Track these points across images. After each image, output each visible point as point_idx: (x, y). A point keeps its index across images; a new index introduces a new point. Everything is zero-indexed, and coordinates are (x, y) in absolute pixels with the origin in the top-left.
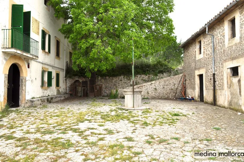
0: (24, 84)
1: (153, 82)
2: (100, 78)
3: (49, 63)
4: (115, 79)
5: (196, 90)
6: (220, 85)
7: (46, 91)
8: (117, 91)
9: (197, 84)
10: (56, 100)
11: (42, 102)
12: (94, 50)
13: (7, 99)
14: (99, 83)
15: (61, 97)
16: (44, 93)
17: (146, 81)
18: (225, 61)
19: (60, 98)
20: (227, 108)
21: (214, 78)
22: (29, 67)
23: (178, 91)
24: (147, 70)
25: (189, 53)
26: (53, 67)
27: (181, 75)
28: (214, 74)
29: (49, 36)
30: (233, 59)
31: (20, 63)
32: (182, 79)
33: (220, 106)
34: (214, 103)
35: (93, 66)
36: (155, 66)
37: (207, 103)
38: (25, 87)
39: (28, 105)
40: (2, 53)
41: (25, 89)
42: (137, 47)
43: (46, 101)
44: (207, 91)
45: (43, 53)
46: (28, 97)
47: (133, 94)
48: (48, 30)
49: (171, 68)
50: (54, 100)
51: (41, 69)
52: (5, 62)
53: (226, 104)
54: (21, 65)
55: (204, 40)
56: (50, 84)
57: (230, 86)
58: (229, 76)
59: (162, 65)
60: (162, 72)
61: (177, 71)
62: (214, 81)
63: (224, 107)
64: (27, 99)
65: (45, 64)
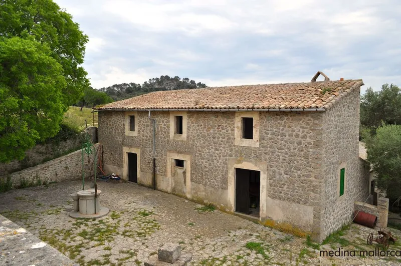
1: (63, 159)
5: (123, 169)
6: (162, 171)
9: (126, 162)
18: (170, 151)
20: (170, 194)
21: (154, 163)
25: (110, 121)
28: (154, 160)
30: (179, 152)
33: (161, 191)
34: (154, 186)
37: (142, 185)
44: (144, 174)
53: (169, 190)
55: (139, 117)
57: (174, 174)
58: (173, 166)
62: (155, 166)
63: (167, 193)
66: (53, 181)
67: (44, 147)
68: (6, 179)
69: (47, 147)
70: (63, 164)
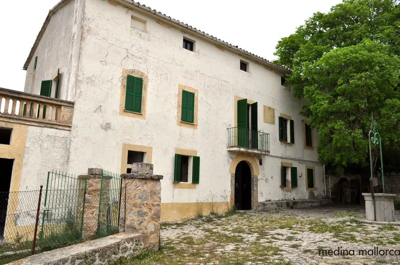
0: (255, 184)
3: (293, 156)
7: (289, 194)
10: (303, 206)
11: (278, 206)
13: (234, 200)
15: (313, 202)
16: (285, 195)
19: (311, 204)
22: (261, 164)
26: (300, 161)
29: (292, 122)
31: (249, 160)
38: (257, 187)
39: (260, 208)
41: (257, 189)
43: (285, 205)
45: (281, 145)
46: (261, 199)
48: (288, 115)
50: (299, 206)
51: (280, 165)
52: (231, 161)
54: (251, 162)
56: (295, 184)
64: (259, 201)
65: (286, 158)
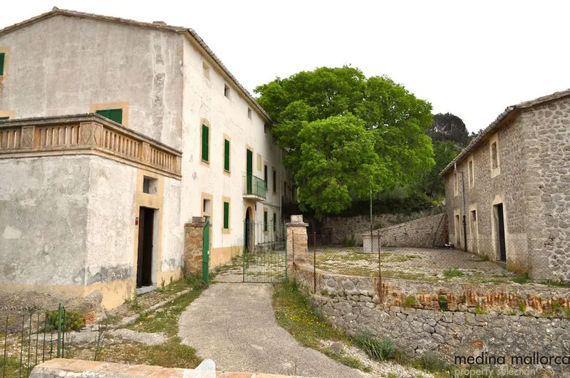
1: (403, 224)
2: (328, 219)
4: (350, 220)
5: (455, 236)
6: (468, 228)
7: (267, 237)
8: (353, 237)
9: (456, 227)
11: (268, 248)
12: (328, 190)
14: (327, 225)
15: (281, 244)
16: (265, 239)
17: (393, 223)
21: (465, 221)
22: (256, 209)
23: (438, 237)
24: (396, 208)
26: (271, 206)
27: (441, 215)
28: (465, 217)
31: (251, 206)
32: (443, 220)
33: (468, 252)
34: (466, 248)
35: (326, 207)
36: (406, 200)
37: (462, 249)
38: (254, 231)
39: (257, 251)
40: (242, 199)
41: (254, 233)
42: (378, 182)
46: (256, 242)
47: (372, 239)
48: (267, 162)
49: (431, 204)
51: (263, 210)
52: (244, 207)
53: (472, 248)
54: (252, 208)
57: (473, 229)
58: (472, 220)
59: (416, 200)
60: (417, 210)
61: (440, 207)
62: (465, 224)
63: (471, 252)
64: (255, 244)
66: (392, 245)
67: (395, 217)
68: (350, 236)
69: (398, 217)
70: (402, 230)
